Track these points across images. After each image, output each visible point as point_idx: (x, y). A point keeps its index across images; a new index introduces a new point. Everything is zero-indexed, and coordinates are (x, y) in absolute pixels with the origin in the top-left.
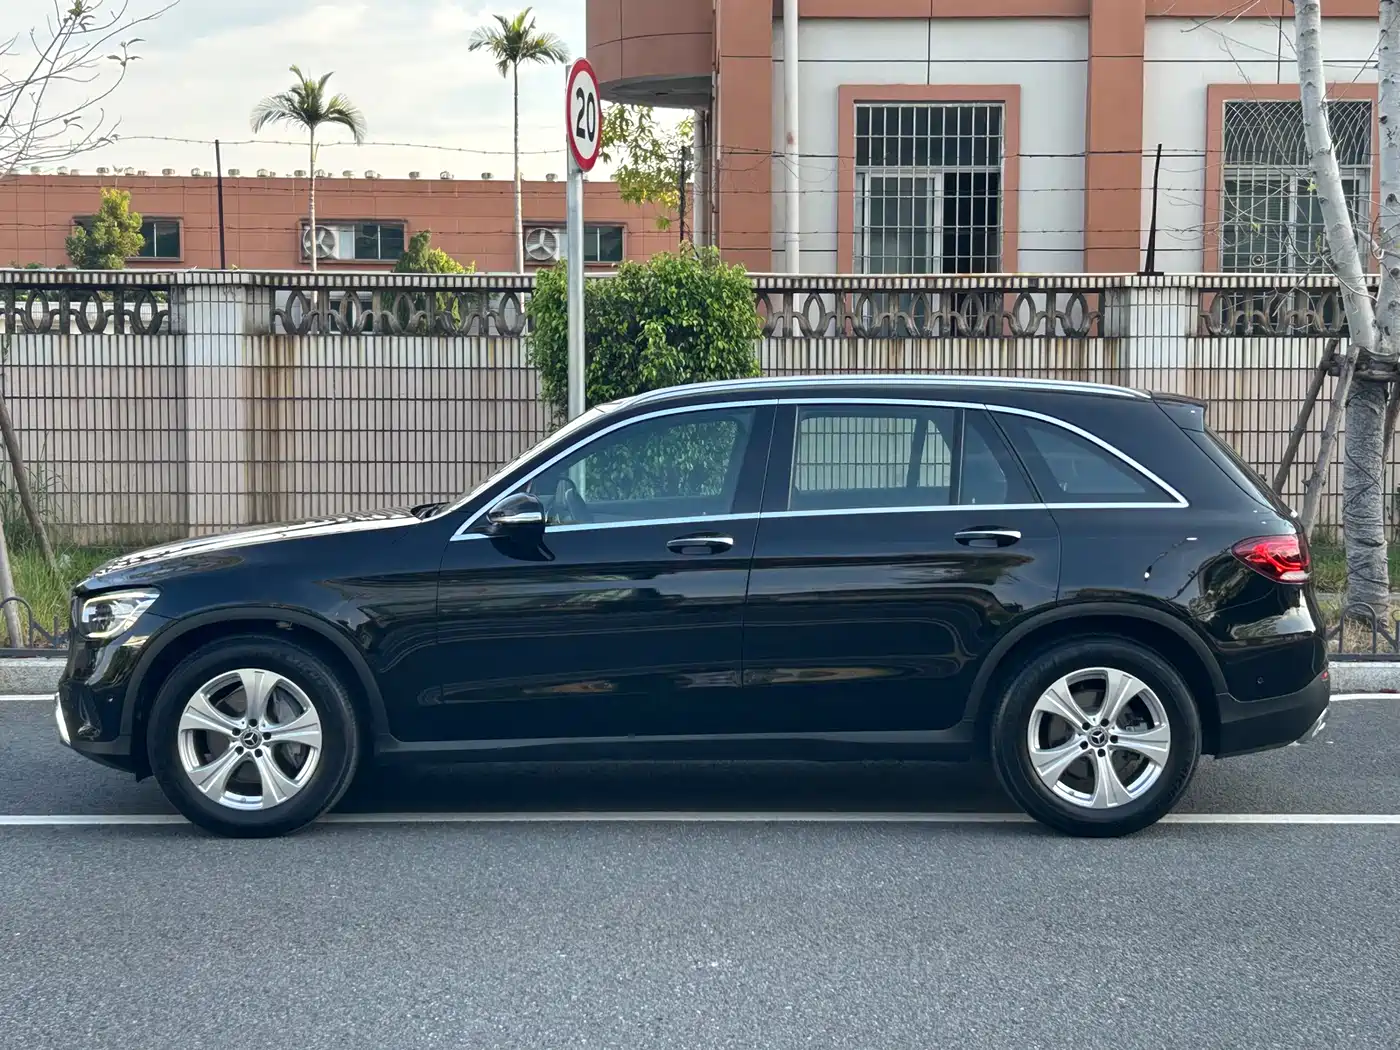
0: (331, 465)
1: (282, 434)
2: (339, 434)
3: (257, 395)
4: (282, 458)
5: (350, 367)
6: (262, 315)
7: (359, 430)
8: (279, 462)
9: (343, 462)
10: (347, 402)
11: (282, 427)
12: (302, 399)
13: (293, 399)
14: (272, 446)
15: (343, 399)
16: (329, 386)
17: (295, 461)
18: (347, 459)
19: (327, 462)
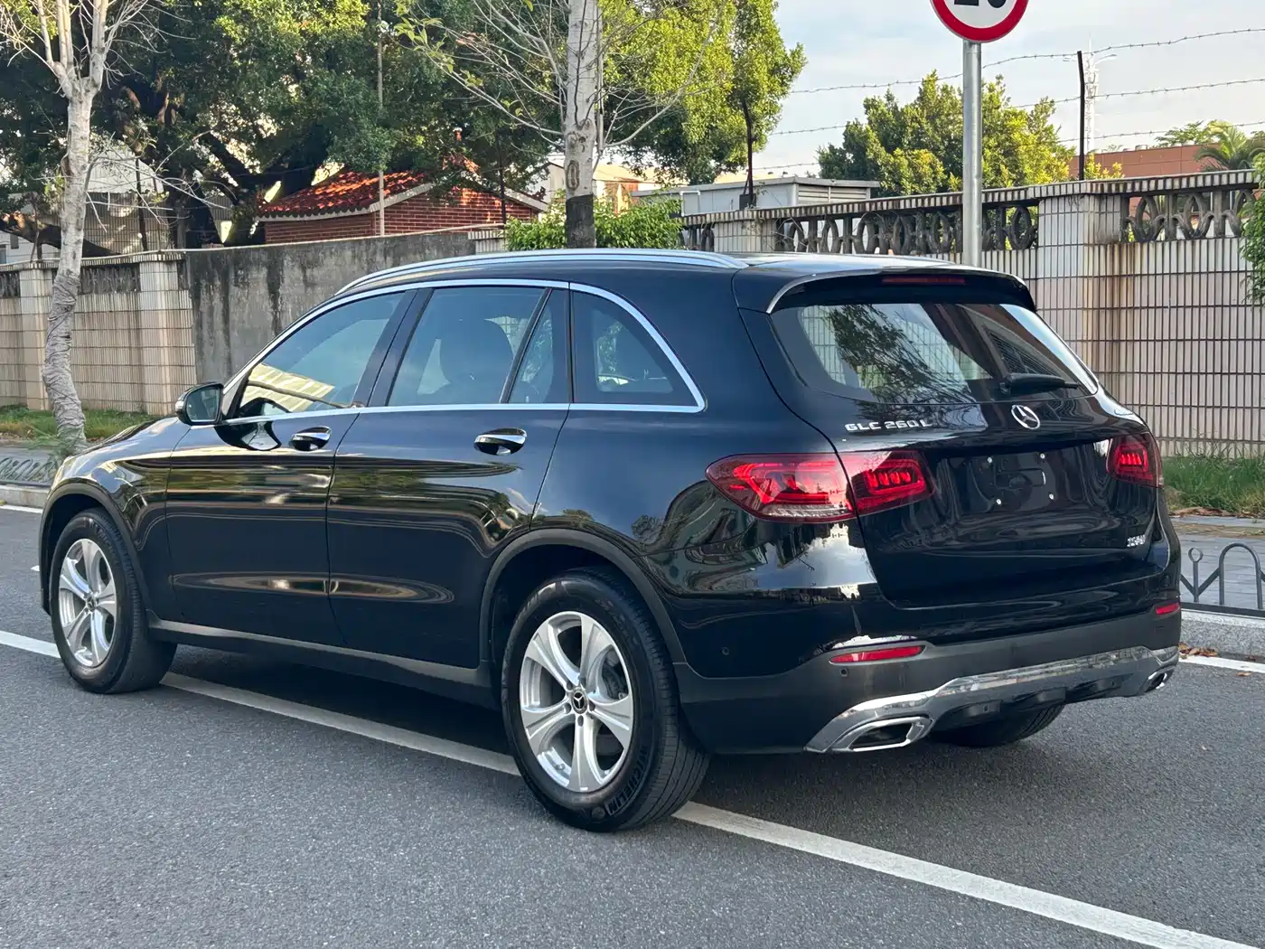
0: (1165, 376)
1: (1123, 344)
2: (1173, 343)
3: (1103, 305)
4: (1123, 369)
5: (1185, 273)
6: (1113, 223)
7: (1192, 340)
8: (1119, 373)
9: (1176, 373)
10: (1181, 310)
11: (1123, 338)
12: (1142, 308)
13: (1134, 308)
14: (1114, 357)
15: (1177, 307)
16: (1165, 293)
17: (1133, 373)
18: (1180, 370)
19: (1161, 373)
